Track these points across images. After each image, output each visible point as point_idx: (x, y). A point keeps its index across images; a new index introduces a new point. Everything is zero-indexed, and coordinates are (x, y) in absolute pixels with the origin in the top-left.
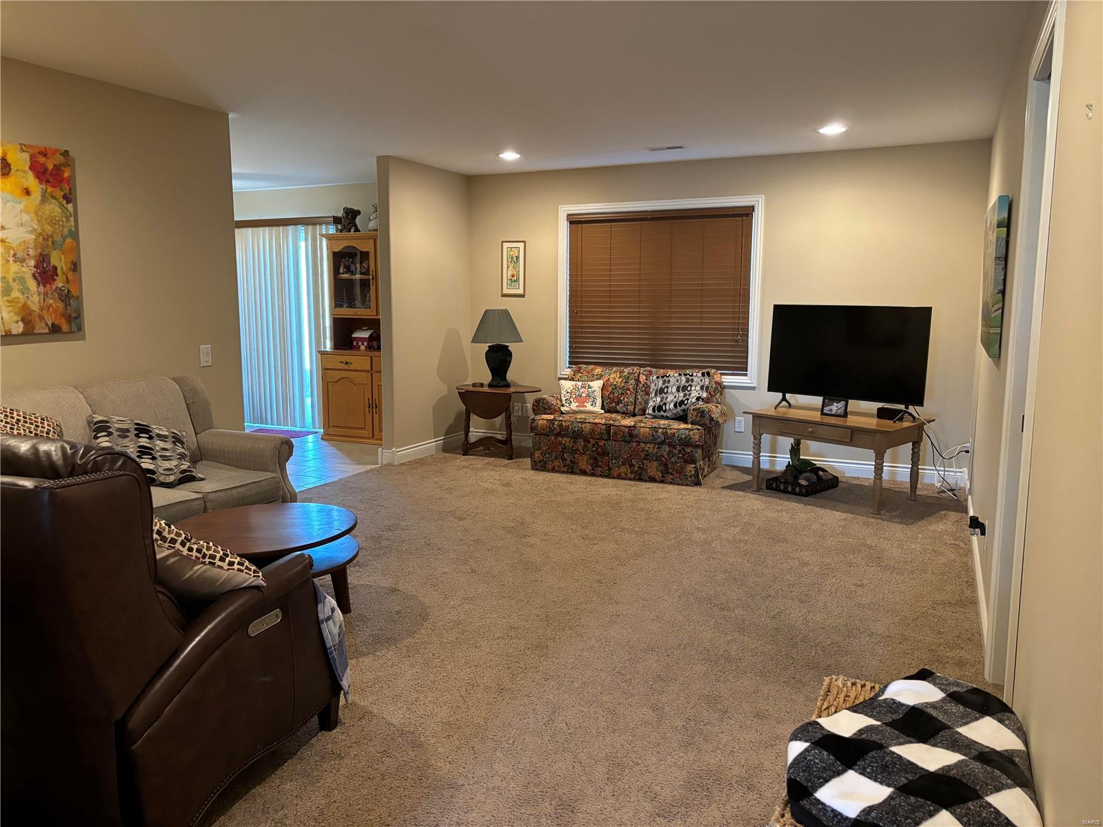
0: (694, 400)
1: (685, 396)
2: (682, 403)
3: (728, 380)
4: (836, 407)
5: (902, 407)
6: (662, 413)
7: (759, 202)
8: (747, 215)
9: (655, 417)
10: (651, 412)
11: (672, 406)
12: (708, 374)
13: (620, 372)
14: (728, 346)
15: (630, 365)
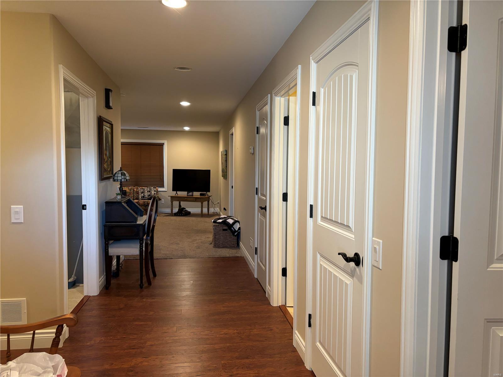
0: (153, 194)
1: (150, 193)
2: (150, 195)
3: (160, 189)
4: (190, 194)
5: (205, 193)
6: (144, 198)
7: (166, 142)
8: (162, 145)
9: (142, 199)
10: (141, 198)
11: (147, 196)
12: (155, 187)
13: (128, 188)
14: (159, 180)
15: (131, 186)
